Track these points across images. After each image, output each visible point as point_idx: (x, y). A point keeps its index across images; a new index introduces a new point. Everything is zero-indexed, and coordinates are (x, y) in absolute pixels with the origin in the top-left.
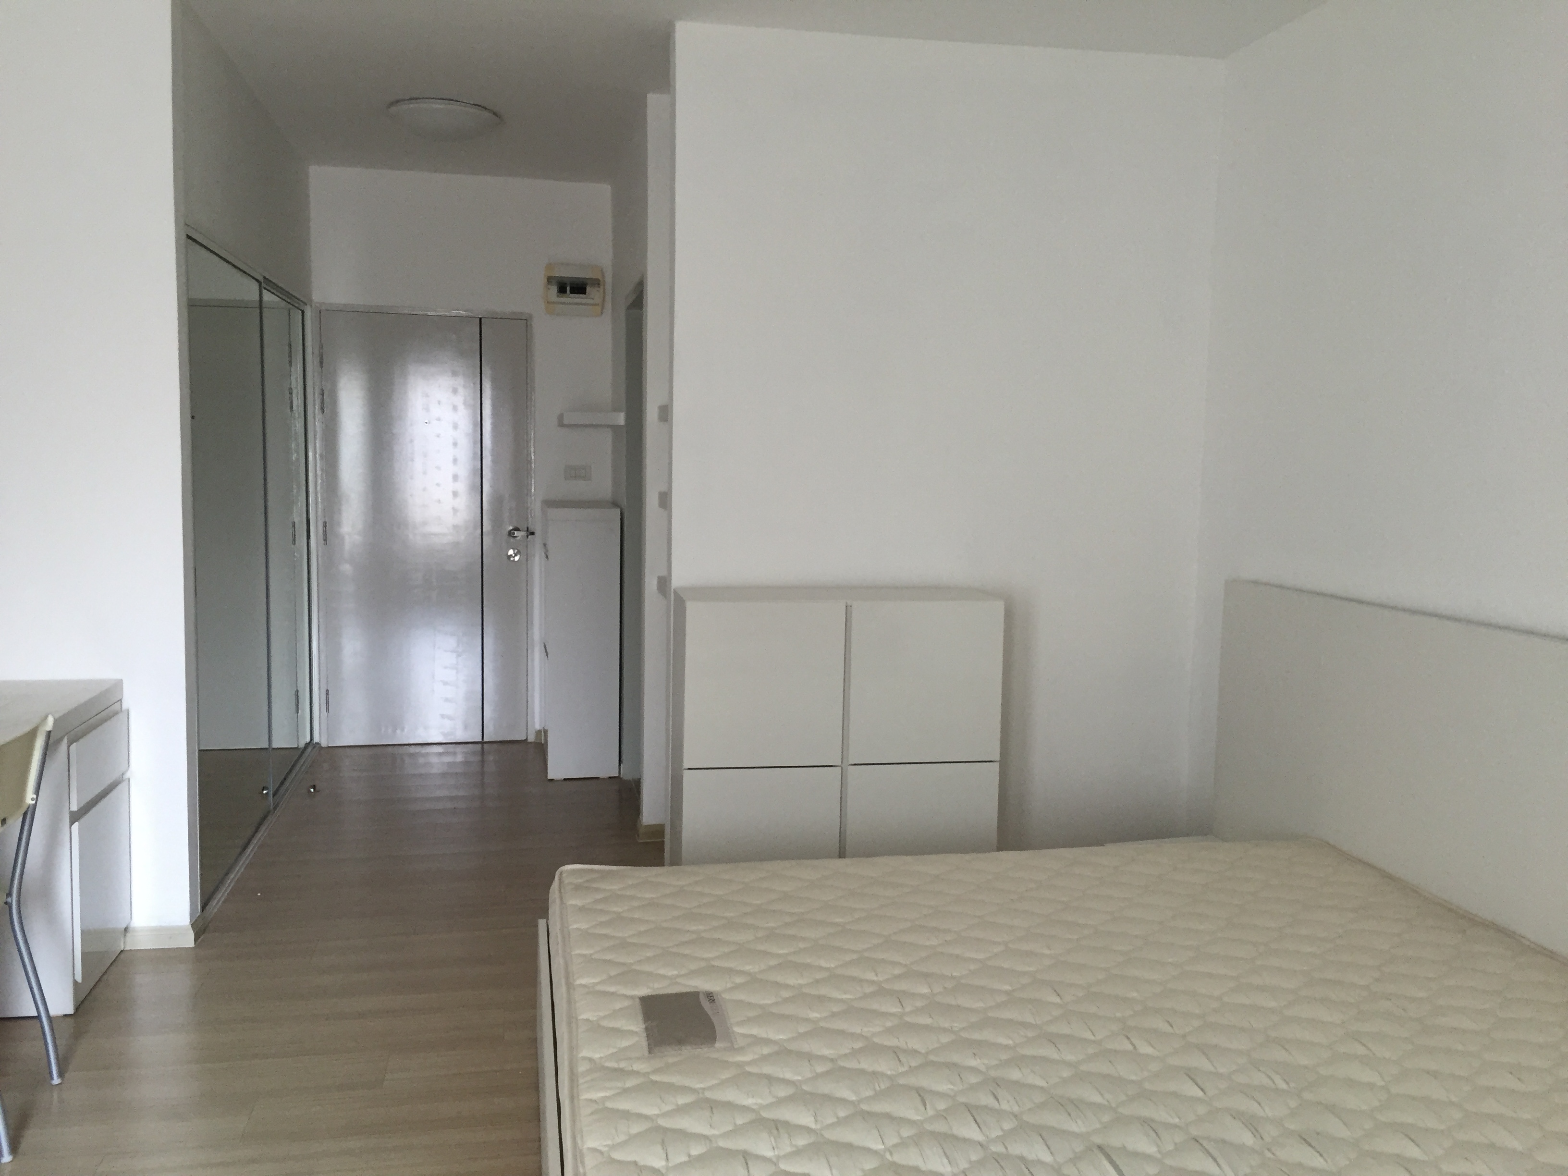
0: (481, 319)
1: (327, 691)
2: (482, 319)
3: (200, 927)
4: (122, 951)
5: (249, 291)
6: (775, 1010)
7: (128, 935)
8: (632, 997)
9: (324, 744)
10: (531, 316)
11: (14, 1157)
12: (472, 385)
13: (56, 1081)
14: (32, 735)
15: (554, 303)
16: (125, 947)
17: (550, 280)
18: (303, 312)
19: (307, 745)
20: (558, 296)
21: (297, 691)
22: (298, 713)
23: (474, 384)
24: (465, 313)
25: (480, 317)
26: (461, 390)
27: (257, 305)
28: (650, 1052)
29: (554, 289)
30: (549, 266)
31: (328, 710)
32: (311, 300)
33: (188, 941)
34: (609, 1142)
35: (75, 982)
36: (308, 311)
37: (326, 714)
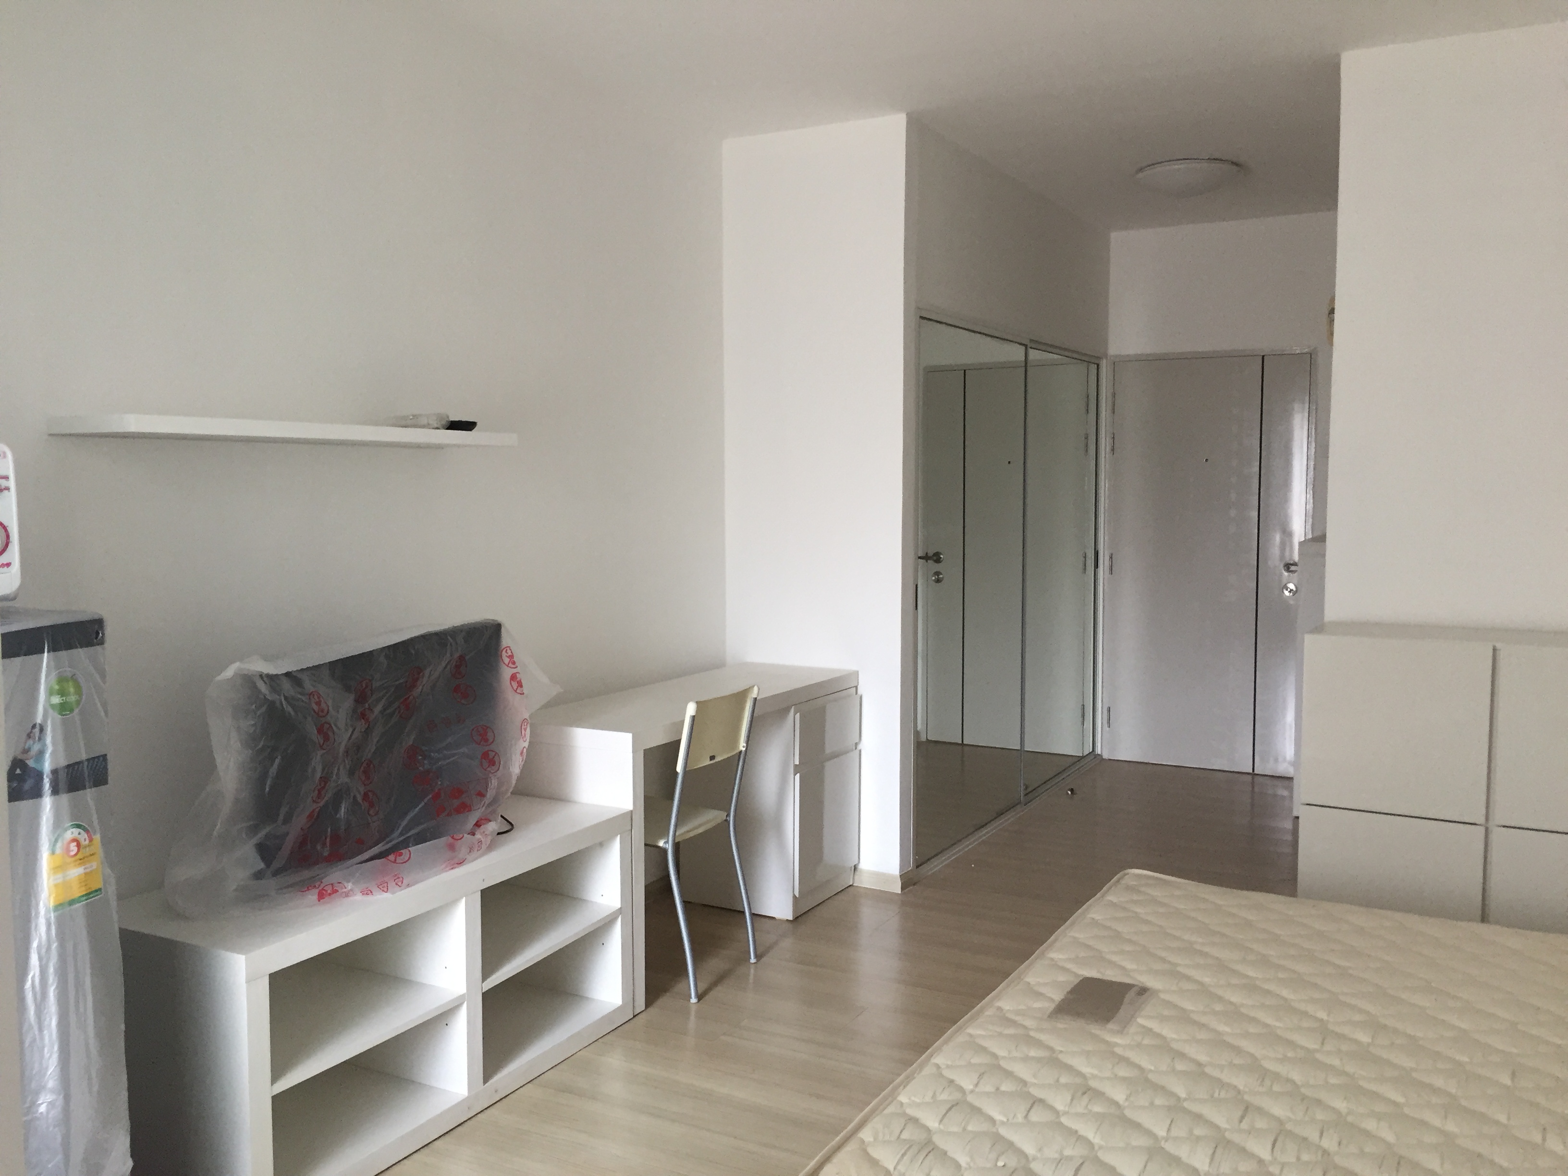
1: (1109, 709)
2: (1265, 356)
3: (908, 881)
4: (850, 886)
5: (1016, 353)
6: (1195, 1017)
7: (857, 873)
8: (1076, 975)
9: (1106, 756)
11: (699, 1001)
13: (753, 960)
14: (741, 697)
16: (853, 884)
18: (1098, 365)
19: (1090, 755)
27: (1023, 364)
28: (1049, 1017)
31: (1109, 725)
32: (1106, 355)
33: (896, 888)
34: (949, 1063)
35: (794, 896)
36: (1104, 363)
37: (1108, 729)
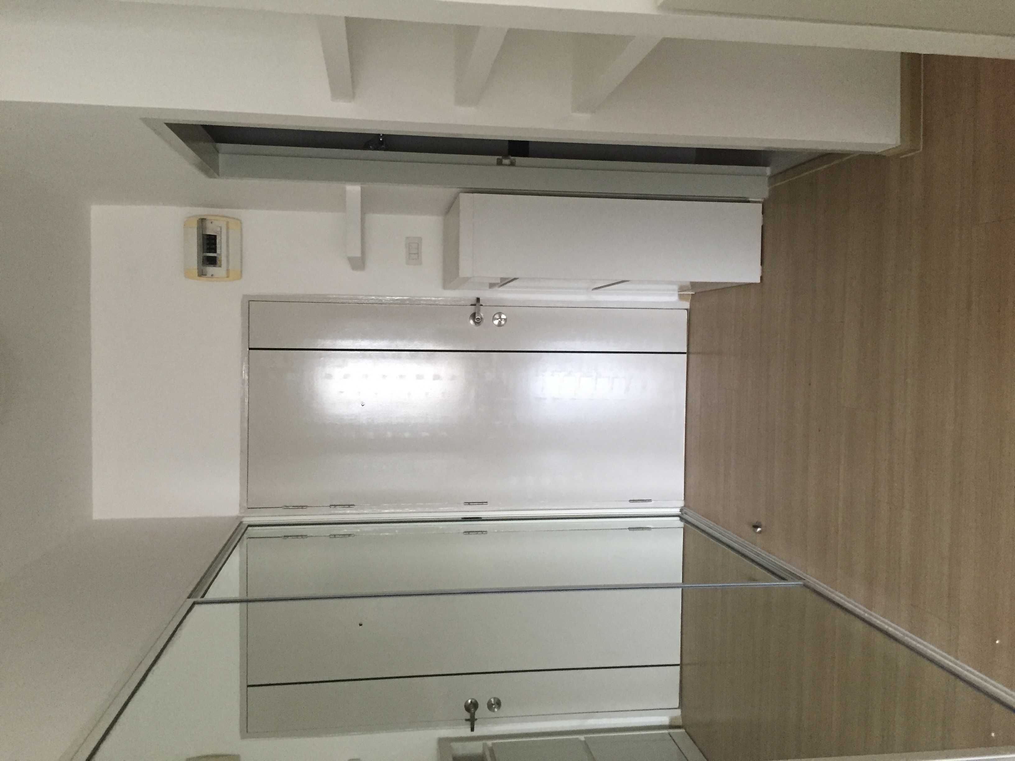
0: (250, 349)
1: (630, 501)
2: (250, 347)
9: (682, 504)
10: (245, 296)
12: (322, 359)
15: (228, 270)
17: (202, 274)
19: (682, 519)
20: (220, 266)
21: (629, 528)
22: (650, 528)
23: (320, 357)
24: (244, 366)
25: (248, 350)
26: (328, 370)
29: (211, 270)
30: (187, 275)
31: (650, 500)
32: (238, 517)
36: (248, 520)
37: (653, 502)
